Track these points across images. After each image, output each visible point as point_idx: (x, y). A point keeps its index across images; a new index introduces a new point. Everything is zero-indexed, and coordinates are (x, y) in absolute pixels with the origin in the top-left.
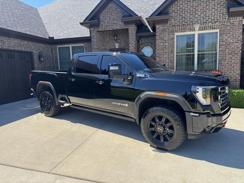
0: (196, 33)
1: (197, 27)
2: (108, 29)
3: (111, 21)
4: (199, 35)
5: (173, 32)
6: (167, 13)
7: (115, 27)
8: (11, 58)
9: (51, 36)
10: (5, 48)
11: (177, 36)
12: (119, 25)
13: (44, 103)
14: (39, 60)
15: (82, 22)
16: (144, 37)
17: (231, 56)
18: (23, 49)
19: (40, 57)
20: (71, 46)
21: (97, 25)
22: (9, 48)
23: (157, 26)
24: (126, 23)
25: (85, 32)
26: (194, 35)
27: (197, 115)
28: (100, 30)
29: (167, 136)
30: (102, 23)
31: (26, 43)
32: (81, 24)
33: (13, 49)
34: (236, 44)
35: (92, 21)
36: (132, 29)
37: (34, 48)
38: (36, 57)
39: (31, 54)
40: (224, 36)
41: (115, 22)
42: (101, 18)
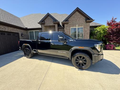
0: (77, 27)
1: (77, 25)
2: (48, 25)
3: (49, 22)
4: (78, 28)
5: (70, 27)
6: (68, 21)
7: (50, 25)
8: (9, 35)
9: (26, 27)
10: (6, 31)
11: (71, 28)
12: (52, 24)
13: (26, 53)
14: (22, 36)
15: (39, 22)
16: (60, 28)
17: (87, 34)
18: (15, 32)
19: (22, 35)
20: (34, 31)
21: (44, 24)
22: (8, 31)
23: (65, 25)
24: (54, 23)
25: (39, 26)
26: (76, 28)
27: (97, 55)
28: (45, 25)
29: (83, 64)
30: (46, 23)
31: (16, 29)
32: (38, 23)
33: (10, 31)
34: (88, 31)
35: (42, 22)
36: (56, 25)
37: (20, 32)
38: (20, 35)
39: (18, 33)
40: (85, 28)
41: (50, 23)
42: (45, 21)
